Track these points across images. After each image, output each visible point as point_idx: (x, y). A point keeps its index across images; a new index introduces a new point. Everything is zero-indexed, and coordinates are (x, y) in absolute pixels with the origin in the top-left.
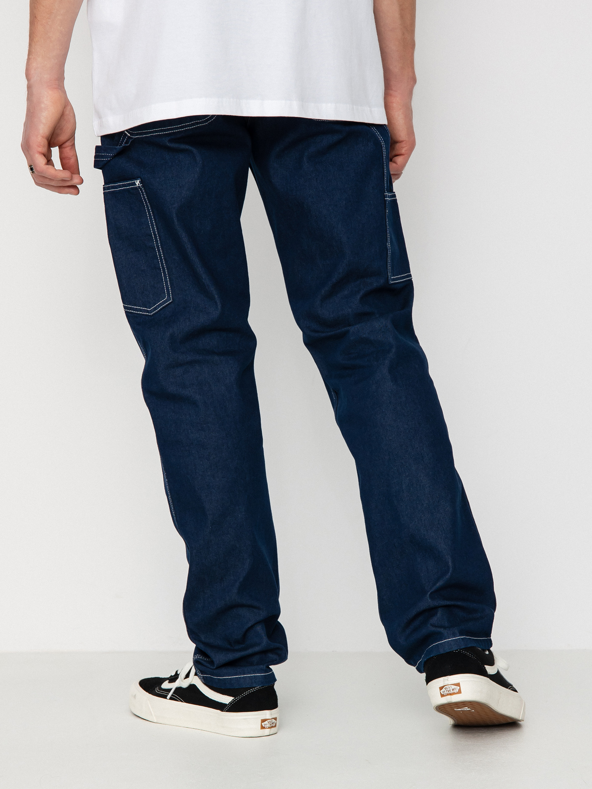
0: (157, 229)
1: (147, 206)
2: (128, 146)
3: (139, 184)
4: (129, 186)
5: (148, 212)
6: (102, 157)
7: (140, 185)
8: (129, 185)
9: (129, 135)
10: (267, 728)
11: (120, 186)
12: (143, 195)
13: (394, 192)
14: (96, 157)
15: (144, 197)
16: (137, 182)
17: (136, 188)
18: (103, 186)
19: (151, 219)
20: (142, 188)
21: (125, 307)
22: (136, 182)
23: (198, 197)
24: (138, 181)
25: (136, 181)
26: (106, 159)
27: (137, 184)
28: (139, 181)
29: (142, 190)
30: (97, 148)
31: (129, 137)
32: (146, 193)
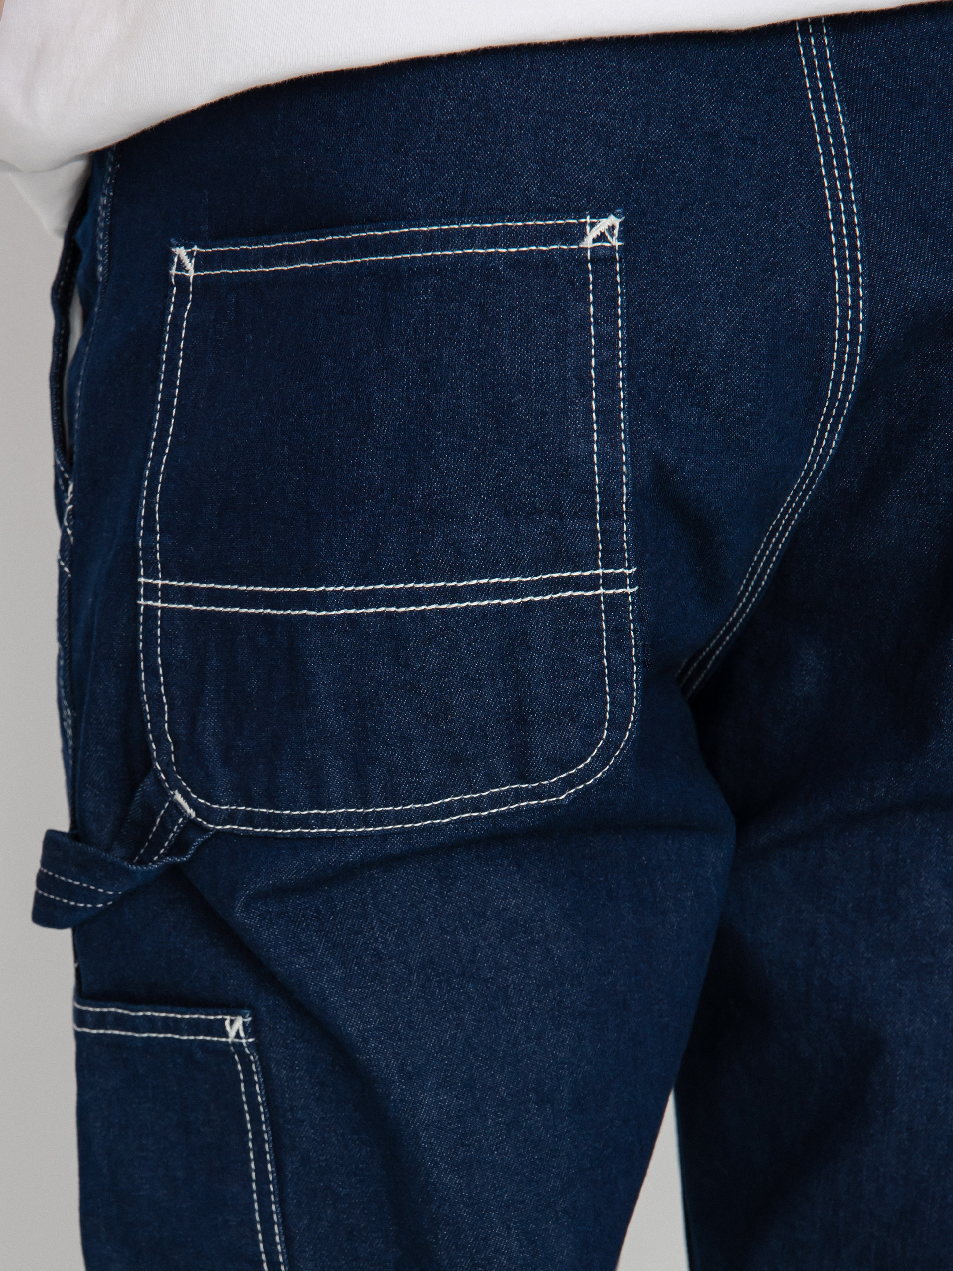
0: (288, 1242)
1: (258, 1134)
2: (182, 863)
3: (238, 1035)
4: (195, 1035)
5: (255, 1160)
6: (71, 892)
7: (244, 1041)
8: (195, 1027)
9: (193, 814)
11: (152, 1024)
12: (250, 1084)
14: (42, 881)
15: (251, 1095)
16: (232, 1022)
17: (225, 1051)
19: (263, 1194)
20: (248, 1055)
22: (227, 1023)
23: (495, 1113)
24: (239, 1022)
25: (228, 1018)
26: (86, 902)
27: (232, 1034)
28: (244, 1023)
29: (246, 1064)
30: (52, 839)
31: (190, 822)
32: (263, 1076)
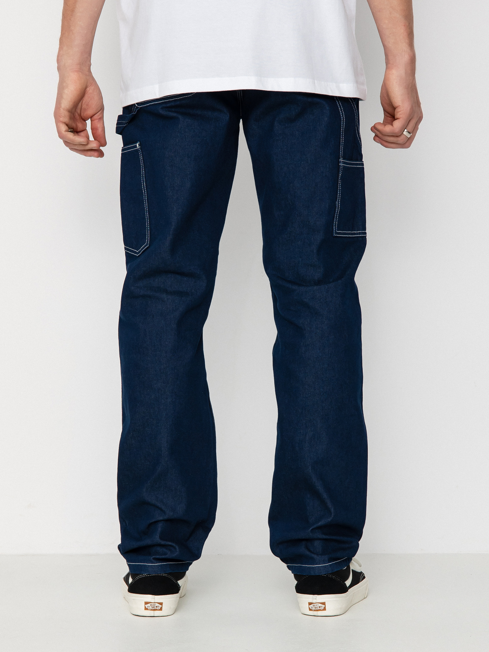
0: (146, 185)
2: (135, 115)
4: (134, 148)
7: (139, 148)
10: (150, 610)
11: (129, 148)
12: (140, 155)
13: (363, 162)
16: (137, 145)
18: (122, 148)
21: (125, 249)
26: (122, 125)
29: (140, 151)
30: (119, 116)
31: (137, 107)
